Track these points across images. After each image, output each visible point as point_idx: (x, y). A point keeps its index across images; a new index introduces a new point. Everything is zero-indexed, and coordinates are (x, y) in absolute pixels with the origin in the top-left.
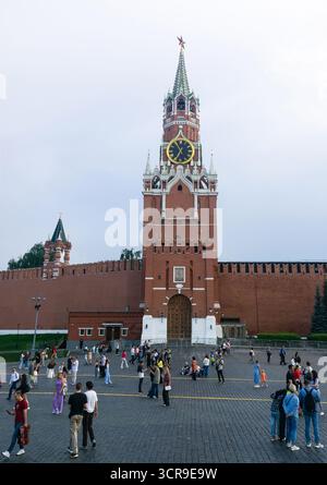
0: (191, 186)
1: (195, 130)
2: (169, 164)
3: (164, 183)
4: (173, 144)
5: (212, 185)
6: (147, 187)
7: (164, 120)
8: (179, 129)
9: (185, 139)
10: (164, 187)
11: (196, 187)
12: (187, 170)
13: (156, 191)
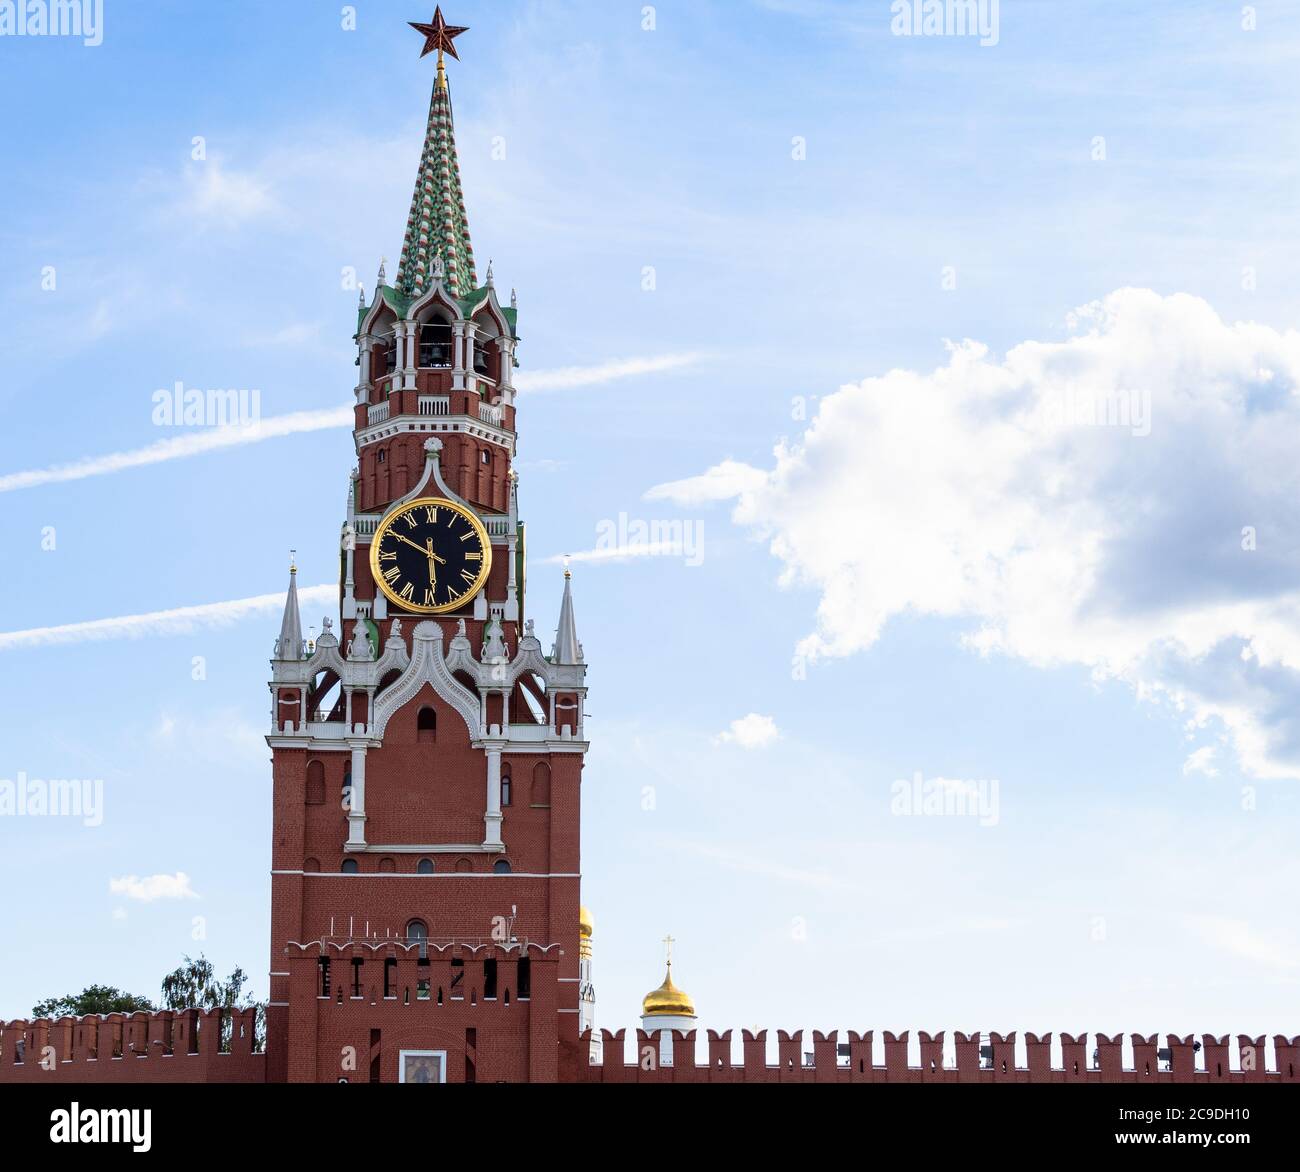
0: (473, 713)
1: (497, 457)
2: (380, 612)
3: (360, 697)
4: (400, 525)
5: (567, 709)
6: (285, 713)
7: (361, 411)
8: (425, 455)
9: (453, 503)
10: (361, 716)
11: (494, 717)
12: (461, 645)
13: (325, 735)
